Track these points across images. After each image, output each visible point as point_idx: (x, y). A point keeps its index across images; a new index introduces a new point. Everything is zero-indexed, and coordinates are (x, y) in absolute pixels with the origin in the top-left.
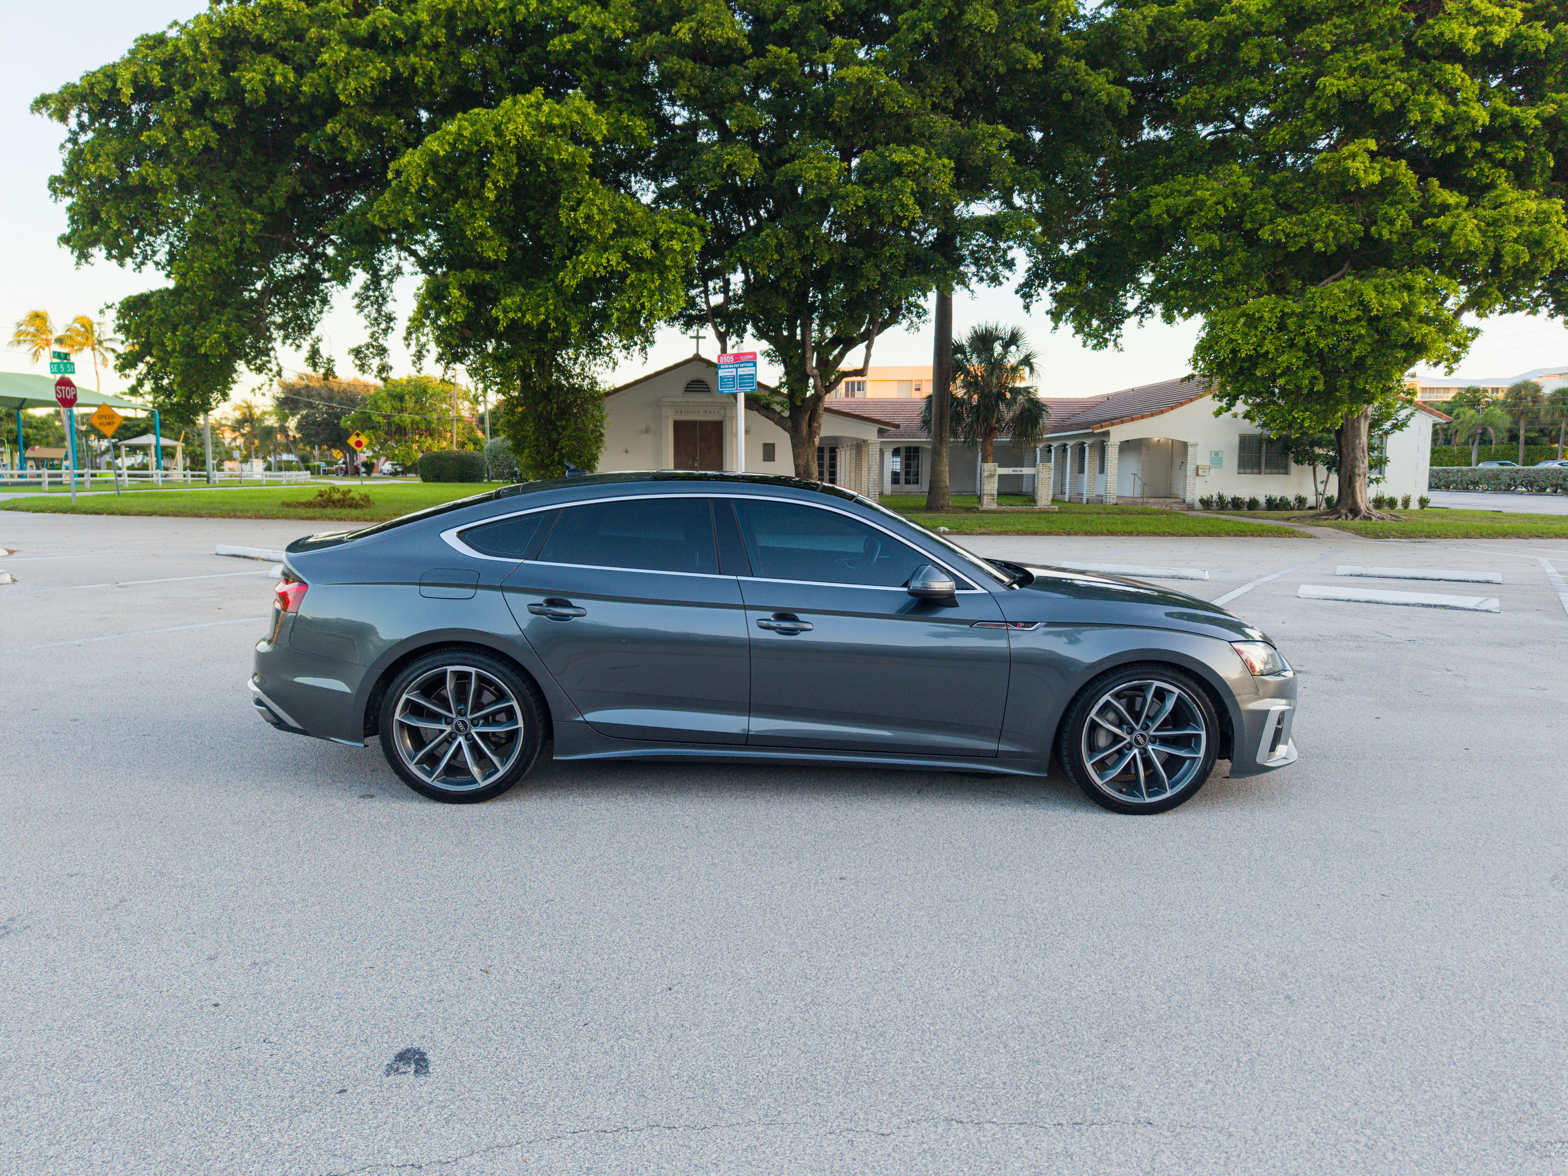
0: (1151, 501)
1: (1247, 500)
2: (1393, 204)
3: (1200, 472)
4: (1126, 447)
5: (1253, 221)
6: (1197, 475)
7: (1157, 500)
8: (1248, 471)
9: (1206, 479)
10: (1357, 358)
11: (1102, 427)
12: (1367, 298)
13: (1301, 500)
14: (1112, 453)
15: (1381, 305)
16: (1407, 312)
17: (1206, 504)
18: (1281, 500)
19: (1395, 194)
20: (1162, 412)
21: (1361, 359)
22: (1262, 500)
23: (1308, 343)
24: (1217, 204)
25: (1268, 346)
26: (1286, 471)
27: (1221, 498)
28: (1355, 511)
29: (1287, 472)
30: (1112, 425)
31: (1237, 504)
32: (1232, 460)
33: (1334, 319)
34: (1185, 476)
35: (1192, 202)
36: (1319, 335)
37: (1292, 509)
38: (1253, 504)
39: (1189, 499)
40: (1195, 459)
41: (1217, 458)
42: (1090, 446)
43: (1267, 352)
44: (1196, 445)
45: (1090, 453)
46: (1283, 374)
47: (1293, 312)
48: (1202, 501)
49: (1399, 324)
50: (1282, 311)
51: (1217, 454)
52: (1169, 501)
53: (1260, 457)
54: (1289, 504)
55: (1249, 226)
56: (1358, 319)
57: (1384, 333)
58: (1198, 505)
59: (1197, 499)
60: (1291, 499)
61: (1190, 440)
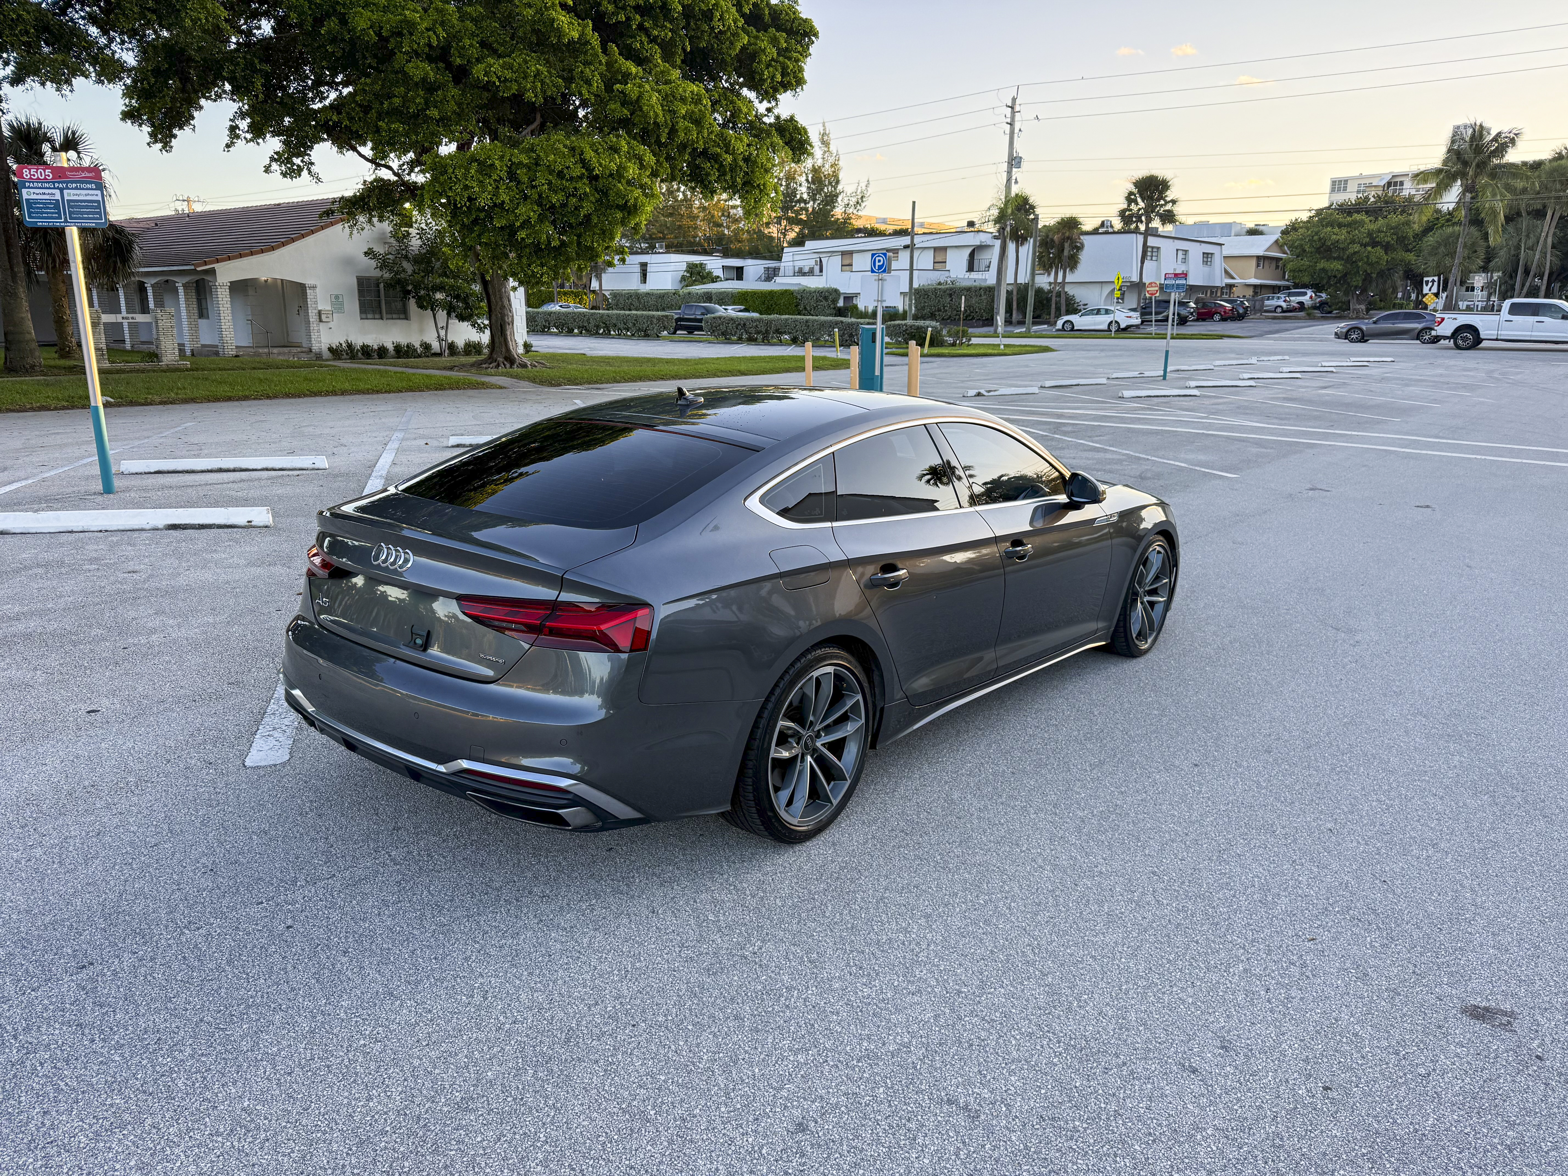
0: (275, 351)
1: (376, 347)
2: (587, 63)
3: (323, 317)
4: (239, 288)
5: (461, 56)
6: (321, 321)
7: (281, 349)
8: (369, 316)
9: (331, 325)
10: (585, 216)
11: (206, 263)
12: (588, 157)
13: (427, 347)
14: (223, 297)
15: (601, 165)
16: (619, 174)
17: (335, 352)
18: (408, 346)
19: (586, 53)
20: (273, 249)
21: (588, 217)
22: (390, 347)
23: (540, 196)
24: (428, 30)
25: (504, 197)
26: (404, 314)
27: (350, 346)
28: (510, 360)
29: (407, 318)
30: (218, 261)
31: (366, 351)
32: (353, 305)
33: (560, 175)
34: (308, 322)
35: (401, 21)
36: (549, 189)
37: (419, 356)
38: (382, 352)
39: (315, 347)
40: (316, 303)
41: (337, 301)
42: (184, 286)
43: (503, 202)
44: (314, 287)
45: (186, 294)
46: (522, 227)
47: (521, 163)
48: (330, 349)
49: (615, 185)
50: (510, 160)
51: (337, 297)
52: (294, 350)
53: (379, 302)
54: (416, 350)
55: (459, 61)
56: (581, 177)
57: (604, 193)
58: (326, 354)
59: (324, 347)
60: (417, 345)
61: (308, 282)
